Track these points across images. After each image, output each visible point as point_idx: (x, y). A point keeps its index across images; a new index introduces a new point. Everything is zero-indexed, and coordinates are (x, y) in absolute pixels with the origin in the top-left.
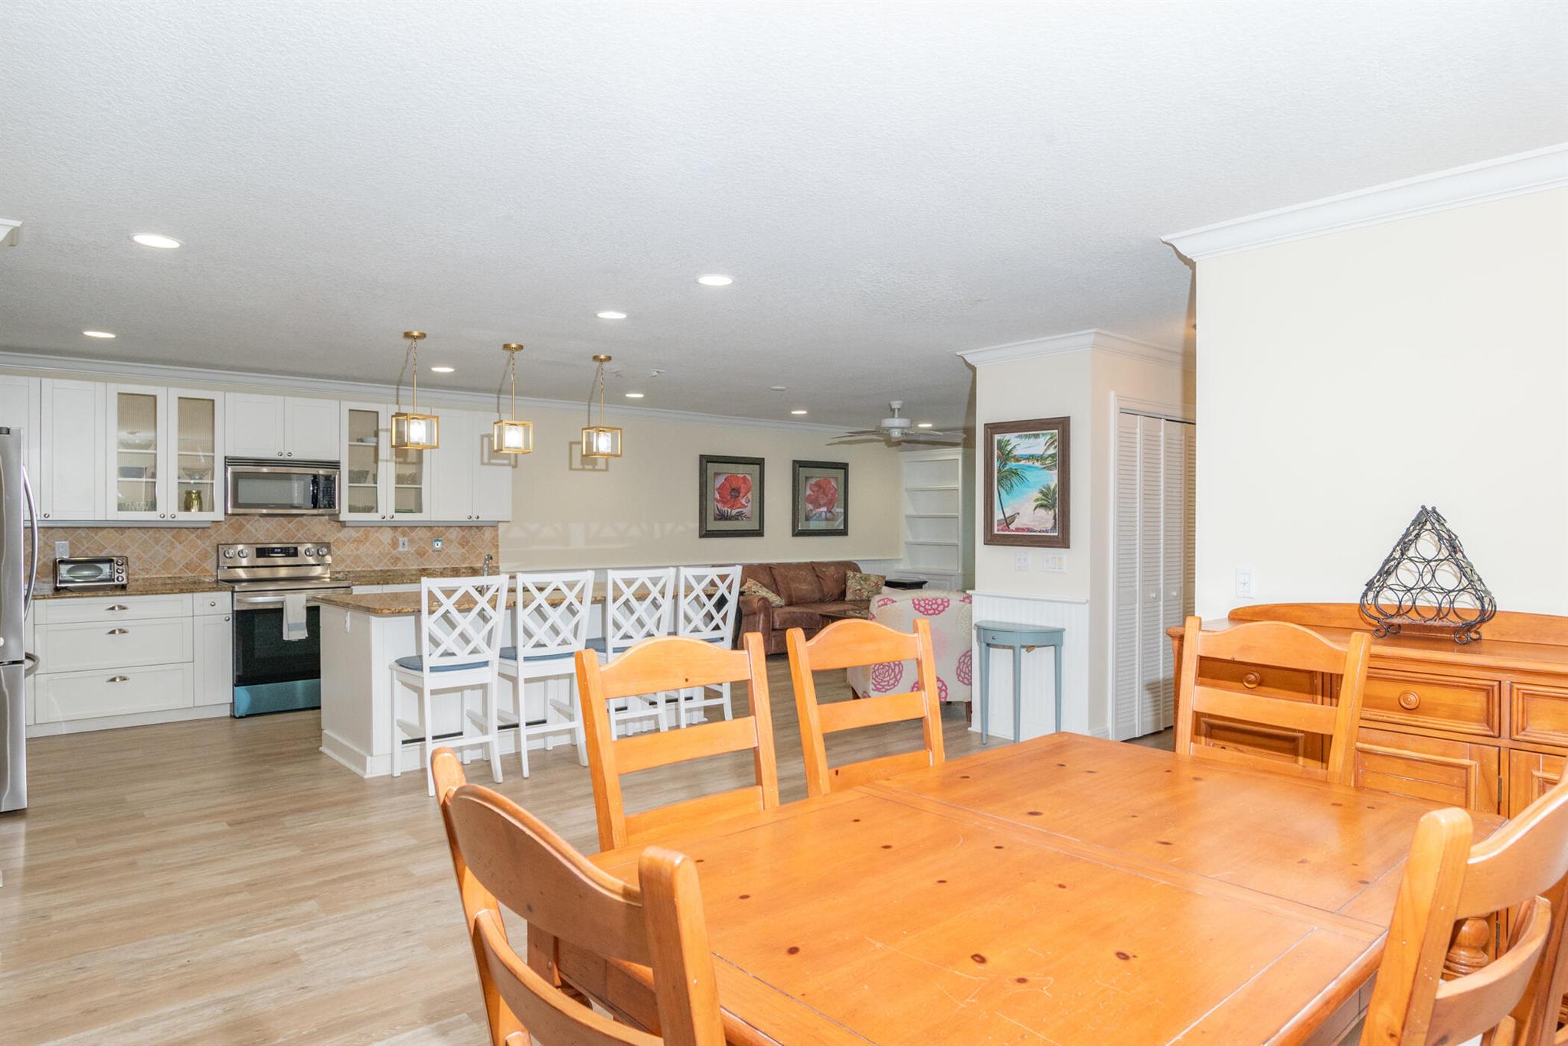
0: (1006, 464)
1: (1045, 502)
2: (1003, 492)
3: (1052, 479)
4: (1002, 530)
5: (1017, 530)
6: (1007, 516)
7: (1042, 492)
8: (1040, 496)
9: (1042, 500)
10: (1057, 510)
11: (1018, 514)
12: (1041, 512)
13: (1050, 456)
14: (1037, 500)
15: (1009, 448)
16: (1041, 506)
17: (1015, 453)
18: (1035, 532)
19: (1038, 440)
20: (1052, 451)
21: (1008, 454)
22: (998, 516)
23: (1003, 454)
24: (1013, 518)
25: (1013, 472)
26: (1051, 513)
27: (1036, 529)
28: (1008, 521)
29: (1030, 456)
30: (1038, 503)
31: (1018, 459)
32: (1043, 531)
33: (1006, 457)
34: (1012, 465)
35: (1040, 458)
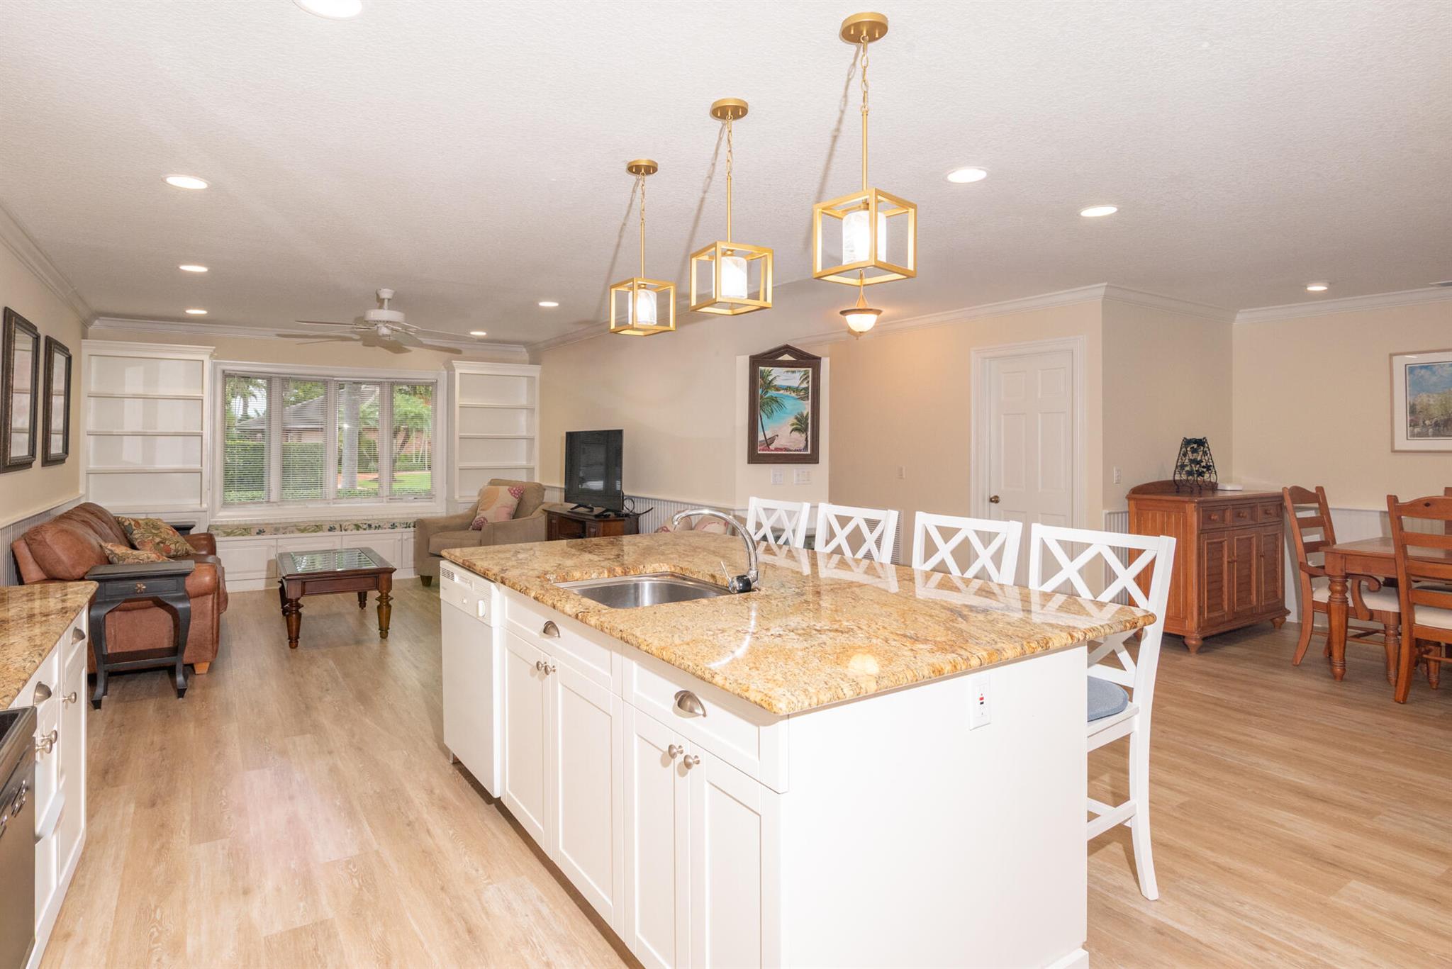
0: (767, 392)
1: (800, 427)
2: (764, 417)
3: (806, 408)
4: (763, 450)
5: (776, 449)
6: (767, 438)
7: (797, 418)
8: (795, 421)
9: (797, 424)
10: (809, 433)
11: (777, 436)
12: (796, 434)
13: (804, 389)
14: (793, 425)
15: (770, 378)
16: (796, 429)
17: (776, 383)
18: (791, 451)
19: (794, 375)
20: (804, 385)
21: (769, 383)
22: (761, 438)
23: (765, 383)
24: (772, 440)
25: (773, 400)
26: (804, 435)
27: (792, 449)
28: (769, 442)
29: (788, 387)
30: (793, 427)
31: (778, 388)
32: (798, 451)
33: (768, 385)
34: (772, 393)
35: (796, 390)
